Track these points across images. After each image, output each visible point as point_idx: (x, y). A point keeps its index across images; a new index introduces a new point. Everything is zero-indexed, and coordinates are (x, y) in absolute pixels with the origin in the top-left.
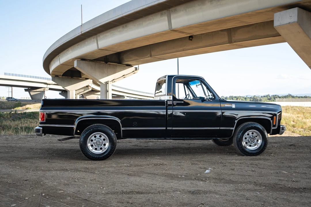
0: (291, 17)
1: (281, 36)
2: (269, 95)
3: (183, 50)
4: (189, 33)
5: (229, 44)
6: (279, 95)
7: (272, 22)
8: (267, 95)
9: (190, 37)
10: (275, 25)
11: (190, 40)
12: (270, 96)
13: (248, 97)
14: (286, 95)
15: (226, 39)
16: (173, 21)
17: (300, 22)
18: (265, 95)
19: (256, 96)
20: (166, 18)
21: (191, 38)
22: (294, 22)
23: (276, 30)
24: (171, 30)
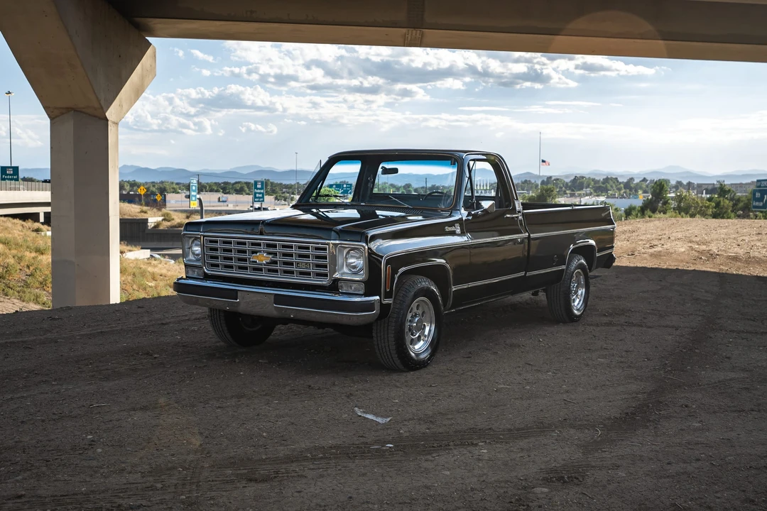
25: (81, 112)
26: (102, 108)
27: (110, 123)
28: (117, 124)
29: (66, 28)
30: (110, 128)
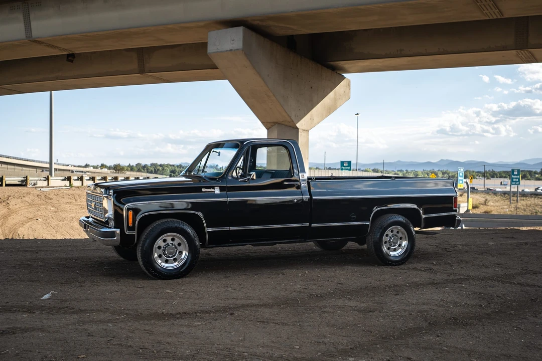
0: (233, 40)
1: (217, 68)
3: (57, 78)
4: (64, 50)
5: (139, 75)
7: (205, 45)
9: (69, 55)
10: (209, 51)
11: (69, 60)
15: (135, 66)
16: (34, 24)
17: (247, 50)
20: (20, 16)
21: (70, 58)
22: (238, 49)
23: (210, 59)
24: (30, 41)
26: (293, 121)
27: (299, 130)
28: (307, 131)
29: (259, 74)
30: (300, 133)
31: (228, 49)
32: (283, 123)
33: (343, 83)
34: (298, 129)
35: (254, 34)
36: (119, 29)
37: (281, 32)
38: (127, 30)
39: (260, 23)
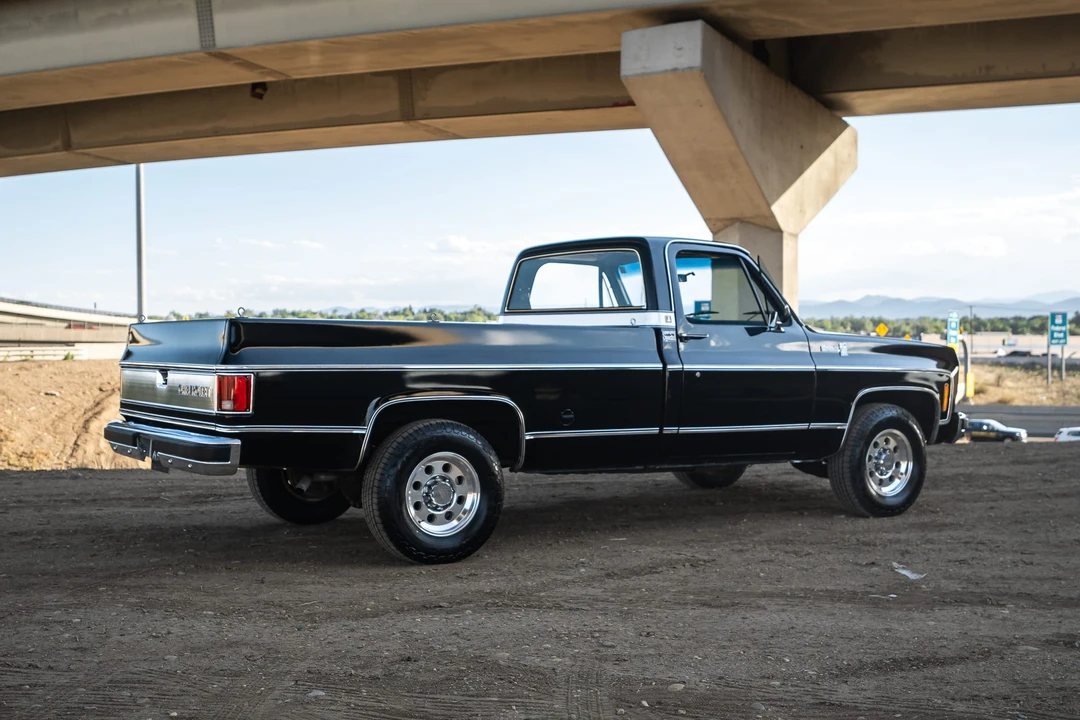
0: (680, 49)
2: (411, 309)
4: (272, 72)
5: (401, 123)
6: (442, 310)
8: (405, 310)
9: (255, 86)
10: (623, 72)
11: (252, 97)
12: (413, 314)
13: (338, 314)
14: (468, 310)
15: (393, 105)
16: (221, 21)
17: (708, 70)
18: (397, 310)
19: (368, 311)
21: (259, 91)
22: (690, 68)
24: (210, 54)
25: (749, 223)
27: (785, 235)
28: (795, 236)
29: (726, 118)
30: (785, 242)
31: (669, 67)
32: (752, 221)
33: (845, 136)
34: (780, 231)
35: (718, 36)
36: (416, 28)
37: (764, 32)
38: (433, 30)
39: (732, 12)
